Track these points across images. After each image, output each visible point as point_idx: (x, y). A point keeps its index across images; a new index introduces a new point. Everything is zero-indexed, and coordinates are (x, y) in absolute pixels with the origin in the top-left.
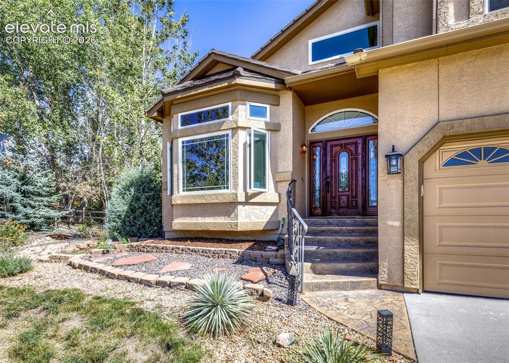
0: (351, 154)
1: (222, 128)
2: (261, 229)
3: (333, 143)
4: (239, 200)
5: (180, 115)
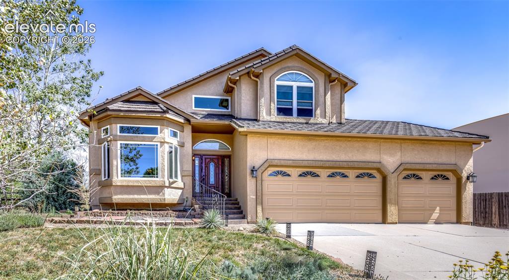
0: (215, 164)
1: (154, 141)
2: (176, 202)
3: (206, 157)
4: (166, 185)
5: (119, 125)
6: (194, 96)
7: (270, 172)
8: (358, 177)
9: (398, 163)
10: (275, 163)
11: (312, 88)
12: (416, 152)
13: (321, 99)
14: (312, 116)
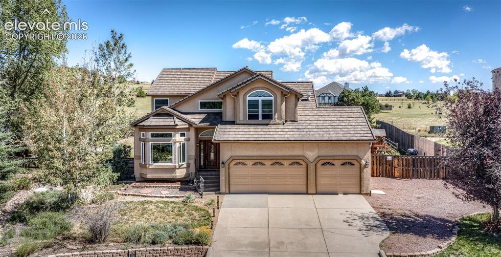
0: (214, 146)
1: (170, 141)
2: (183, 177)
3: (208, 141)
4: (176, 167)
5: (150, 133)
6: (199, 101)
7: (234, 163)
8: (290, 165)
9: (317, 156)
10: (236, 158)
11: (272, 100)
12: (329, 149)
13: (279, 108)
14: (272, 119)
